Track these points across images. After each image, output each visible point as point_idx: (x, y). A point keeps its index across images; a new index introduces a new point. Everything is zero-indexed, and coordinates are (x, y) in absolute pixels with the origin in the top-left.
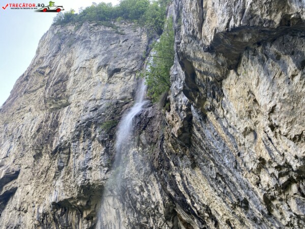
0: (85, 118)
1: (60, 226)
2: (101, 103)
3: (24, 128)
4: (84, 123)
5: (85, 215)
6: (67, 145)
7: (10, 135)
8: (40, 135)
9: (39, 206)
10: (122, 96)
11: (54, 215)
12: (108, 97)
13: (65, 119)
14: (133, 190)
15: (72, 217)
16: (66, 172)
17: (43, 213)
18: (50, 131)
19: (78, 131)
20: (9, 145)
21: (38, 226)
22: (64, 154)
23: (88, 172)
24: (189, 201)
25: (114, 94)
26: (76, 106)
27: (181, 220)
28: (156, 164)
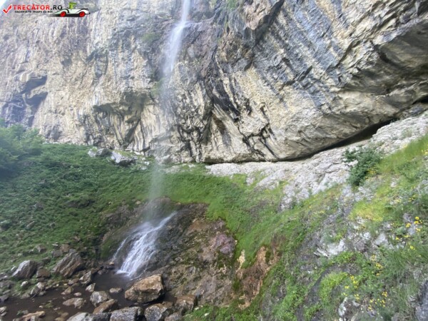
0: (122, 26)
1: (102, 126)
2: (138, 15)
3: (41, 33)
4: (122, 31)
5: (126, 119)
6: (104, 52)
7: (24, 40)
8: (65, 41)
9: (78, 110)
10: (161, 11)
11: (96, 117)
12: (145, 10)
13: (96, 25)
14: (176, 98)
15: (114, 120)
16: (106, 79)
17: (84, 115)
18: (78, 37)
19: (115, 39)
20: (26, 50)
21: (80, 126)
22: (101, 61)
23: (130, 80)
24: (232, 99)
25: (152, 8)
26: (107, 13)
27: (215, 119)
28: (203, 74)
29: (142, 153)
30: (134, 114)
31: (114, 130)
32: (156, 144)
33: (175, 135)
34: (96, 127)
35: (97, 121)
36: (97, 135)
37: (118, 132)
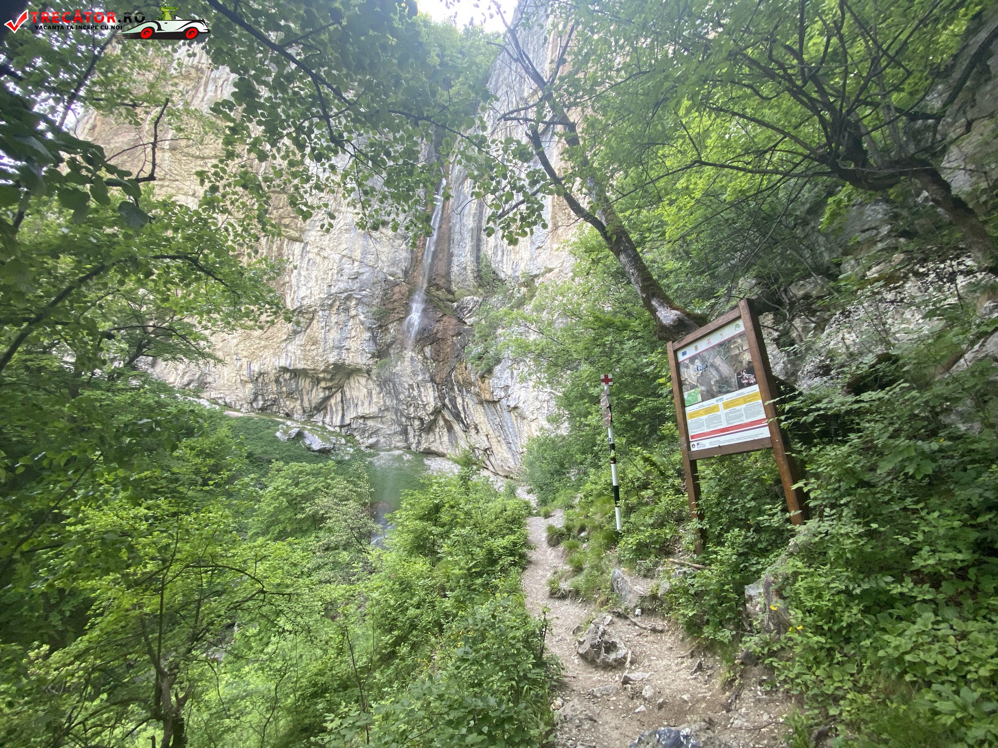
1: (284, 389)
2: (362, 270)
4: (341, 293)
5: (323, 384)
9: (250, 363)
10: (391, 269)
11: (278, 376)
12: (372, 263)
14: (401, 384)
15: (305, 383)
17: (259, 371)
19: (330, 299)
21: (247, 382)
22: (304, 318)
23: (344, 351)
24: (463, 416)
25: (380, 262)
26: (318, 254)
27: (443, 417)
28: (438, 380)
29: (338, 429)
30: (336, 382)
31: (302, 395)
32: (361, 421)
33: (390, 416)
34: (273, 387)
35: (277, 381)
36: (271, 396)
37: (306, 398)
